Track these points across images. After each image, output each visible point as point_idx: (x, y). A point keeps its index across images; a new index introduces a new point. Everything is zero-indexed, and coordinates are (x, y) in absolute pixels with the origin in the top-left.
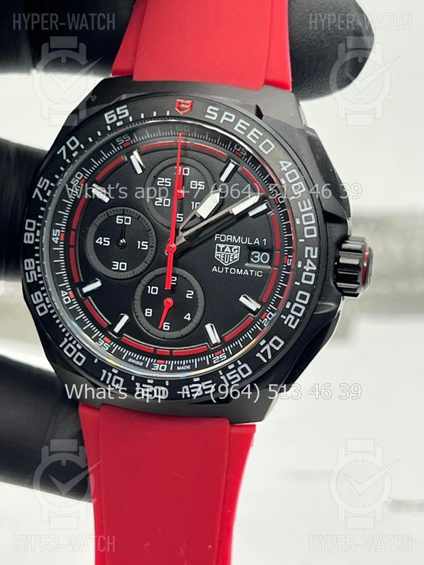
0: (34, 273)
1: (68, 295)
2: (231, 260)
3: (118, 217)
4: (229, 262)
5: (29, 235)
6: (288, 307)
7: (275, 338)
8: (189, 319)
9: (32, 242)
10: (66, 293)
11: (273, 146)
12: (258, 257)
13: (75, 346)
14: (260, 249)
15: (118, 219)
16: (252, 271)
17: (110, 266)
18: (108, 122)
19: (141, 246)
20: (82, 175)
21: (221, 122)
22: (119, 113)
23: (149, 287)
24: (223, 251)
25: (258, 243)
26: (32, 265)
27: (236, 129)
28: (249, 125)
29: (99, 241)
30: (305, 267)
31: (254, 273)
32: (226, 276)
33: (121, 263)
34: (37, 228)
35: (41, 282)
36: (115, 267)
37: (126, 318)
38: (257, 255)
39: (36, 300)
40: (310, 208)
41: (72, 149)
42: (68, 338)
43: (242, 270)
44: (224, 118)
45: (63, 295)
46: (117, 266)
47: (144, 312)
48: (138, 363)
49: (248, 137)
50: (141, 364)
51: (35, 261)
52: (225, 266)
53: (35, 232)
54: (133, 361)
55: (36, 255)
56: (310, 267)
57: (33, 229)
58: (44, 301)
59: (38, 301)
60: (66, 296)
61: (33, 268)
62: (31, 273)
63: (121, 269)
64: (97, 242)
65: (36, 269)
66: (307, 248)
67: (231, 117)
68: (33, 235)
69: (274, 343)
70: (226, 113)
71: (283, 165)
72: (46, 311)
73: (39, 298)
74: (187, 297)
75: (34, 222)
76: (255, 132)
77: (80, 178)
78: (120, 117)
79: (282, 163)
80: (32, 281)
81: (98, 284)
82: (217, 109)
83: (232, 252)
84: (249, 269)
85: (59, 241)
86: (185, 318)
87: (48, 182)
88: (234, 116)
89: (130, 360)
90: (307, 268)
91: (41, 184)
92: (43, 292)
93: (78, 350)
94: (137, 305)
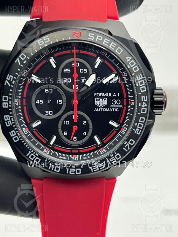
0: (10, 121)
1: (26, 130)
2: (103, 105)
3: (46, 89)
4: (102, 106)
5: (5, 103)
6: (136, 125)
7: (131, 140)
8: (85, 134)
9: (7, 107)
10: (25, 129)
11: (122, 50)
12: (115, 102)
13: (35, 154)
14: (116, 98)
15: (46, 91)
16: (113, 109)
17: (44, 113)
18: (40, 45)
19: (59, 102)
20: (27, 71)
21: (96, 40)
22: (45, 40)
23: (65, 121)
24: (99, 101)
25: (115, 95)
26: (8, 118)
27: (104, 43)
28: (109, 41)
29: (38, 102)
30: (142, 106)
31: (114, 110)
32: (102, 112)
33: (50, 111)
34: (9, 100)
35: (14, 126)
36: (47, 114)
37: (55, 137)
38: (115, 101)
39: (12, 134)
41: (23, 59)
42: (31, 151)
43: (109, 109)
44: (97, 38)
45: (24, 130)
46: (48, 113)
47: (63, 134)
48: (64, 158)
49: (110, 47)
50: (66, 158)
51: (10, 116)
52: (100, 108)
53: (8, 102)
54: (62, 157)
55: (11, 113)
56: (144, 105)
57: (7, 101)
58: (17, 135)
59: (13, 135)
60: (25, 130)
61: (9, 119)
62: (8, 122)
63: (50, 114)
64: (37, 102)
65: (11, 120)
66: (142, 97)
67: (100, 38)
68: (7, 103)
69: (130, 142)
70: (98, 36)
71: (127, 59)
72: (18, 140)
73: (14, 133)
74: (84, 124)
75: (7, 97)
76: (113, 44)
77: (26, 73)
78: (46, 42)
79: (127, 58)
80: (9, 125)
81: (40, 123)
82: (93, 35)
83: (103, 101)
84: (112, 108)
85: (18, 104)
86: (84, 134)
87: (12, 77)
88: (102, 37)
89: (60, 157)
90: (143, 106)
91: (8, 78)
92: (15, 131)
93: (36, 156)
94: (60, 131)
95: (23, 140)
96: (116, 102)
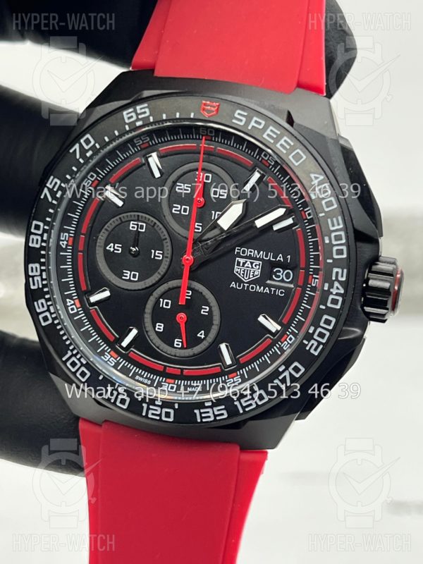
0: (39, 278)
1: (74, 304)
2: (251, 276)
3: (132, 222)
4: (249, 278)
5: (35, 237)
6: (311, 331)
7: (296, 364)
8: (203, 336)
9: (38, 246)
10: (72, 302)
11: (304, 157)
12: (280, 274)
13: (79, 360)
14: (284, 266)
15: (131, 225)
16: (273, 289)
17: (120, 275)
18: (127, 121)
19: (155, 256)
20: (95, 176)
21: (250, 128)
22: (139, 112)
23: (161, 300)
24: (243, 266)
25: (282, 259)
26: (37, 271)
27: (265, 136)
28: (279, 133)
29: (110, 248)
30: (331, 290)
31: (275, 291)
32: (245, 292)
33: (133, 273)
34: (45, 231)
35: (46, 290)
36: (126, 276)
37: (134, 332)
38: (280, 272)
39: (39, 308)
40: (341, 226)
41: (87, 147)
42: (72, 351)
43: (262, 288)
44: (253, 123)
45: (69, 304)
46: (128, 275)
47: (154, 327)
48: (146, 381)
49: (278, 145)
50: (149, 382)
51: (40, 266)
52: (244, 282)
53: (42, 235)
54: (141, 379)
55: (43, 260)
56: (338, 289)
57: (40, 232)
58: (48, 310)
59: (42, 310)
60: (71, 305)
61: (38, 273)
62: (35, 278)
63: (132, 279)
64: (108, 248)
65: (41, 275)
66: (335, 270)
67: (260, 124)
68: (39, 238)
69: (293, 369)
70: (255, 119)
71: (313, 178)
72: (50, 321)
73: (43, 306)
74: (202, 313)
75: (41, 224)
76: (285, 141)
77: (93, 179)
78: (140, 117)
79: (312, 176)
80: (36, 287)
81: (107, 294)
82: (246, 114)
83: (252, 268)
84: (270, 286)
85: (67, 245)
86: (198, 335)
87: (59, 182)
88: (263, 123)
89: (137, 377)
90: (334, 291)
91: (51, 184)
92: (47, 300)
93: (82, 365)
94: (148, 318)
95: (59, 324)
96: (282, 274)
